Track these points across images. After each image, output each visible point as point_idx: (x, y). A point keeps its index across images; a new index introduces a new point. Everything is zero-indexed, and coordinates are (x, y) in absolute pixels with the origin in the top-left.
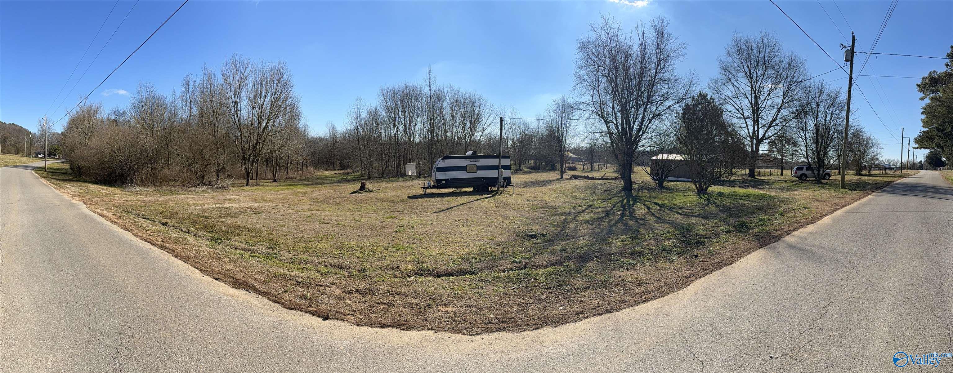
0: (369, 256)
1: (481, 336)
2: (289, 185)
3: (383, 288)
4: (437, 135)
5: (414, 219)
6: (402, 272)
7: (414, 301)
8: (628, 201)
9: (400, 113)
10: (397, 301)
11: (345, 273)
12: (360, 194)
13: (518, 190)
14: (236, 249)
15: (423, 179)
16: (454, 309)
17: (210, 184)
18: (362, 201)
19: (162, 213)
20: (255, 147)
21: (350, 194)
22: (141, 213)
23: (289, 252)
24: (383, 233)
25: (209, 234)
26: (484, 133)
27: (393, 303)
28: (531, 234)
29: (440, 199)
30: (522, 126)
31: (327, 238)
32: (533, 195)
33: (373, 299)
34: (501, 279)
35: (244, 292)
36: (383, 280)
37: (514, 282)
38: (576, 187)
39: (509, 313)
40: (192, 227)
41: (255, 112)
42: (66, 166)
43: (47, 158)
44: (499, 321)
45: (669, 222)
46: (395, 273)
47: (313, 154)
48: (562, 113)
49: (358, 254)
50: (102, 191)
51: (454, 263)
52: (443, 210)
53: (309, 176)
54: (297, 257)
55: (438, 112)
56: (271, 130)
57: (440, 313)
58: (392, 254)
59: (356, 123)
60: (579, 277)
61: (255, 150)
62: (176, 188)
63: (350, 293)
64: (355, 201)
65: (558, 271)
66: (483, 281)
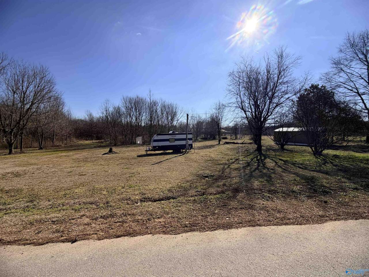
0: (112, 193)
1: (181, 235)
3: (119, 212)
4: (154, 122)
5: (140, 169)
6: (132, 201)
7: (140, 218)
8: (261, 157)
9: (134, 110)
10: (129, 219)
11: (94, 206)
12: (109, 155)
13: (196, 151)
15: (146, 146)
16: (164, 220)
18: (110, 159)
21: (103, 155)
23: (49, 200)
24: (122, 178)
26: (178, 122)
27: (125, 221)
28: (205, 175)
29: (155, 157)
30: (197, 118)
31: (83, 185)
32: (205, 153)
33: (113, 220)
34: (190, 201)
36: (120, 207)
37: (198, 203)
38: (228, 149)
39: (197, 221)
41: (16, 95)
44: (191, 225)
45: (294, 173)
46: (128, 202)
47: (76, 130)
48: (219, 109)
49: (105, 193)
51: (164, 193)
52: (157, 163)
53: (73, 144)
54: (55, 203)
55: (154, 111)
56: (36, 111)
57: (156, 223)
58: (126, 190)
59: (106, 113)
60: (236, 201)
61: (19, 125)
63: (96, 219)
64: (106, 159)
65: (223, 197)
66: (180, 203)
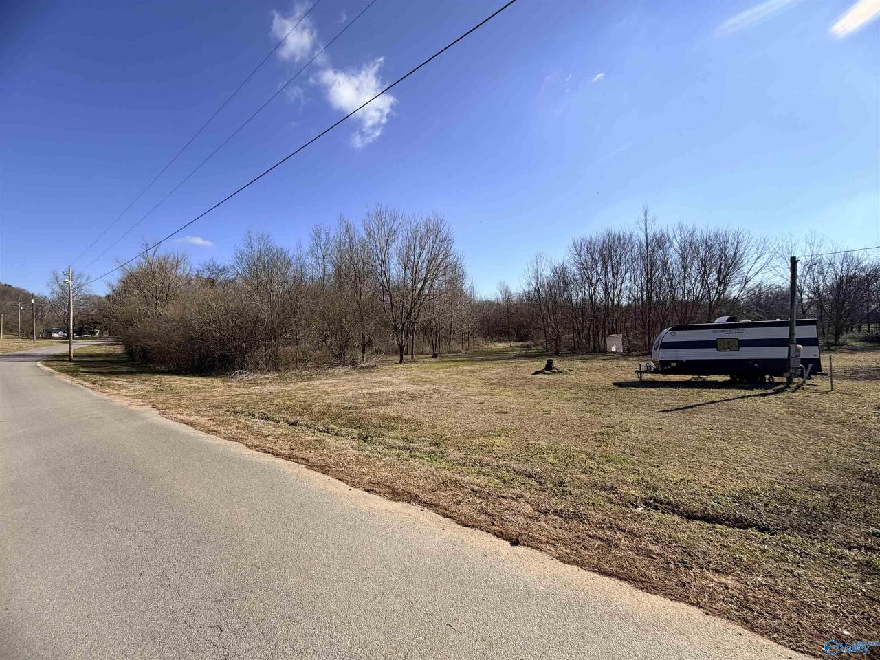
0: (567, 464)
2: (453, 361)
4: (657, 295)
5: (628, 418)
6: (621, 497)
7: (653, 548)
9: (599, 268)
10: (621, 539)
11: (535, 483)
12: (546, 376)
14: (391, 447)
15: (635, 358)
16: (739, 586)
17: (353, 363)
18: (549, 386)
19: (289, 408)
20: (410, 314)
21: (533, 374)
22: (257, 412)
23: (459, 449)
24: (584, 434)
25: (355, 430)
26: (747, 286)
27: (615, 541)
29: (670, 390)
30: (839, 265)
31: (507, 433)
33: (581, 528)
34: (845, 562)
35: (405, 504)
36: (593, 503)
40: (332, 423)
41: (407, 271)
42: (118, 349)
43: (74, 338)
46: (609, 496)
47: (482, 321)
49: (551, 459)
50: (188, 385)
52: (677, 409)
53: (478, 350)
54: (469, 457)
56: (429, 293)
57: (710, 584)
58: (601, 466)
59: (537, 284)
61: (410, 318)
62: (309, 372)
63: (546, 512)
64: (540, 384)
66: (794, 551)
